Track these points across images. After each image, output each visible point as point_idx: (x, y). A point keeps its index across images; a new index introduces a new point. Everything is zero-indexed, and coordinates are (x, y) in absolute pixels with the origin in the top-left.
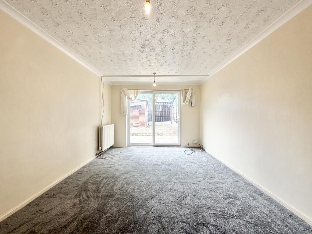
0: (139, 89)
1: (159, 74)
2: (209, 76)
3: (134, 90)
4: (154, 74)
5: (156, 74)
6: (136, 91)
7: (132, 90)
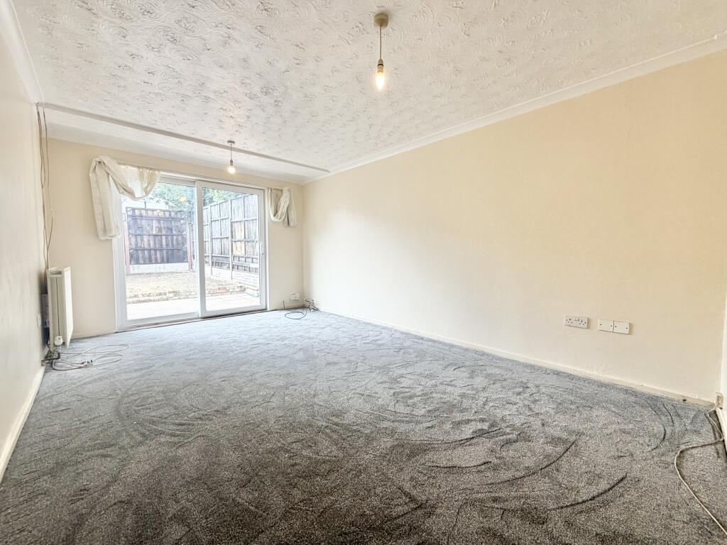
0: (159, 170)
1: (241, 147)
2: (329, 172)
3: (139, 167)
4: (229, 145)
5: (233, 146)
6: (146, 172)
7: (133, 168)
